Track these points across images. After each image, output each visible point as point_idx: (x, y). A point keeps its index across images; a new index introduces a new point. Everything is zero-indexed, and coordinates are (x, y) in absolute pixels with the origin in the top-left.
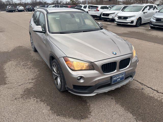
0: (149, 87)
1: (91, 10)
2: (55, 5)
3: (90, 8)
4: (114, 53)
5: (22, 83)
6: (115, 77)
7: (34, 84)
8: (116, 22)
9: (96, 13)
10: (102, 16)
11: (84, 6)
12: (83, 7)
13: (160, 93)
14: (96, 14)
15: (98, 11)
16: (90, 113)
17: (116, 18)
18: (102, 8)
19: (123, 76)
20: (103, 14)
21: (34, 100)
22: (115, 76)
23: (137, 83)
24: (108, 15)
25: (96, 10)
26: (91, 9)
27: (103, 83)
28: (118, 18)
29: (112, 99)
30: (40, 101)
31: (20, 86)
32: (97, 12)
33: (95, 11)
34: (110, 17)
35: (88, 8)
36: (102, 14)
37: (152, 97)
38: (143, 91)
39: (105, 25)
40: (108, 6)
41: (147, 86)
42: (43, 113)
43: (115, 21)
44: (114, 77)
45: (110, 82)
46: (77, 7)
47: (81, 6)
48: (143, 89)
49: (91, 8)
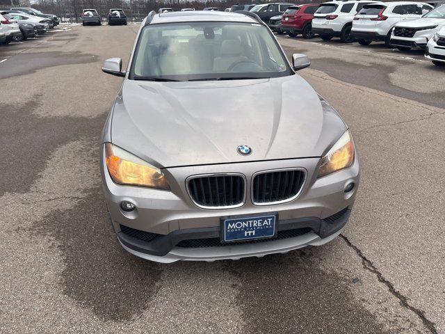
0: (383, 280)
1: (361, 16)
2: (267, 5)
3: (361, 12)
4: (244, 151)
5: (57, 196)
6: (235, 222)
7: (79, 202)
8: (429, 57)
9: (375, 26)
10: (393, 37)
11: (344, 5)
12: (340, 8)
13: (412, 309)
14: (376, 30)
15: (385, 18)
16: (145, 309)
17: (432, 44)
18: (398, 10)
19: (266, 222)
20: (396, 28)
21: (50, 240)
22: (232, 220)
23: (355, 256)
24: (411, 32)
25: (376, 16)
26: (362, 14)
27: (193, 234)
28: (438, 43)
29: (234, 286)
30: (59, 246)
31: (50, 202)
32: (379, 22)
33: (372, 19)
34: (417, 39)
35: (357, 10)
36: (394, 29)
37: (367, 313)
38: (352, 286)
39: (394, 64)
40: (420, 4)
41: (379, 275)
42: (41, 278)
43: (428, 54)
44: (231, 223)
45: (216, 235)
46: (322, 7)
47: (333, 5)
48: (356, 280)
49: (363, 10)
